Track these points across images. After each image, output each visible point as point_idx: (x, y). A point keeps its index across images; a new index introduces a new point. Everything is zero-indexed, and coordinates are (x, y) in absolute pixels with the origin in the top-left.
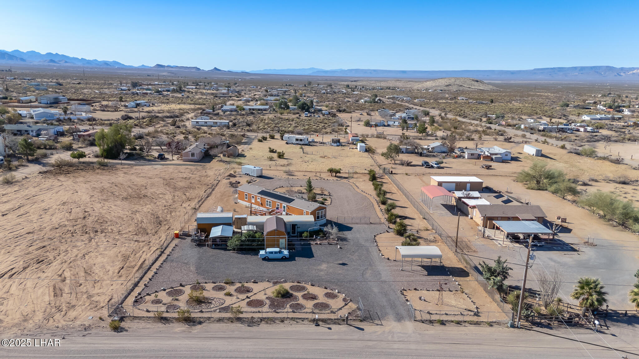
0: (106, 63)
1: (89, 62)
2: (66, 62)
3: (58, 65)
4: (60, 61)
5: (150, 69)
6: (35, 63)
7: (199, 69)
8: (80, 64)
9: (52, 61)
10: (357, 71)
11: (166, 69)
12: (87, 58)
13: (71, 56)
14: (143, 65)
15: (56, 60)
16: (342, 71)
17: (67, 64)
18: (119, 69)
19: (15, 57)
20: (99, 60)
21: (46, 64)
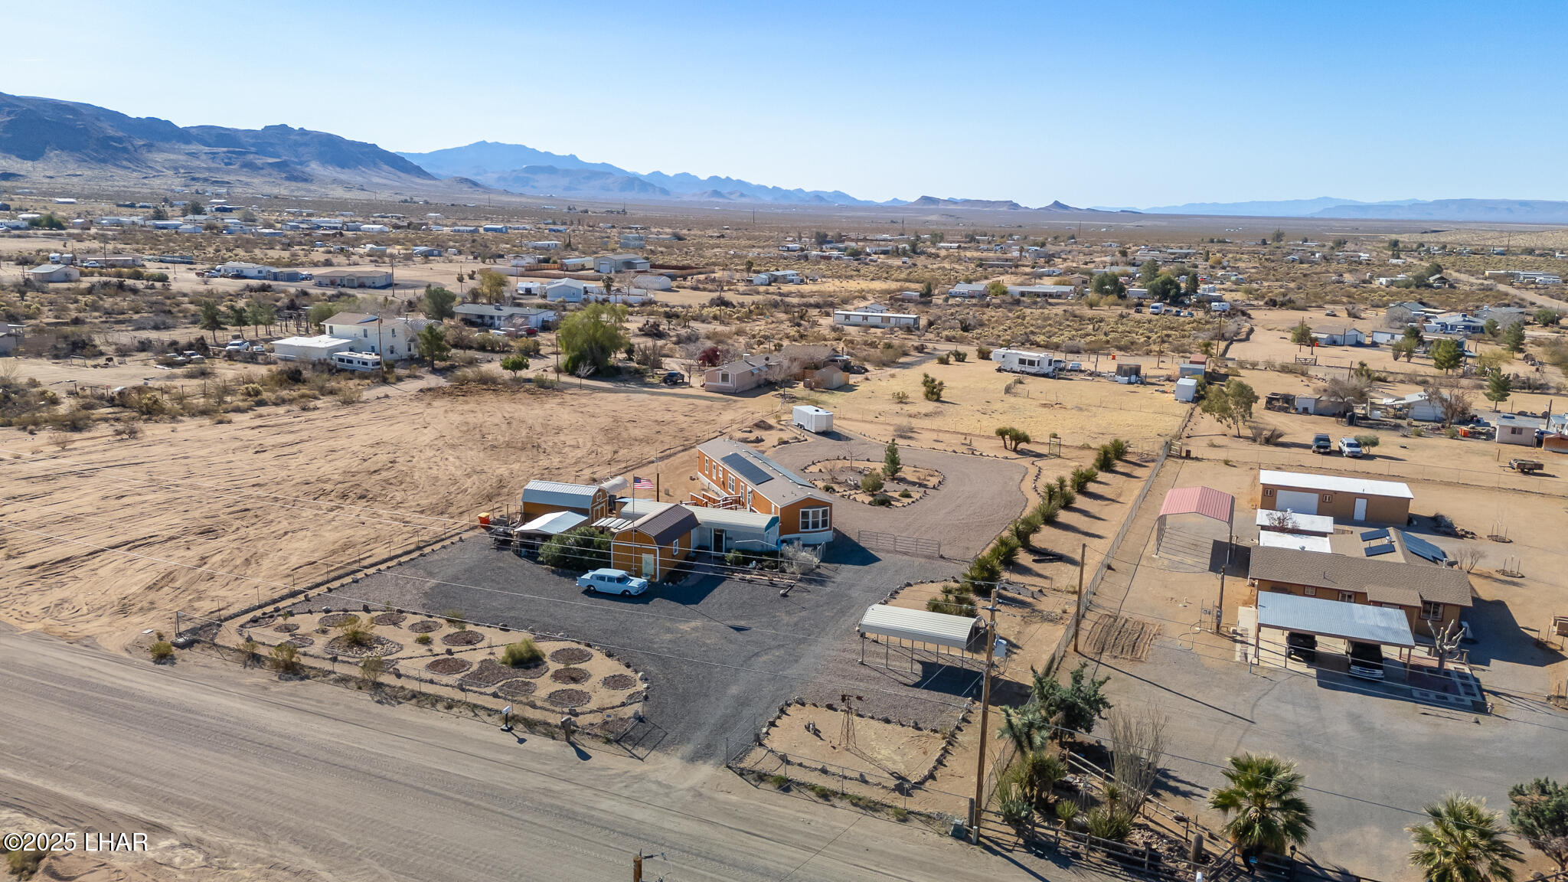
0: (818, 196)
1: (787, 194)
2: (742, 195)
3: (726, 201)
4: (731, 193)
5: (907, 207)
6: (685, 199)
7: (1016, 206)
8: (768, 199)
9: (716, 193)
10: (1463, 203)
11: (941, 206)
12: (784, 187)
13: (755, 182)
14: (895, 199)
15: (724, 191)
16: (1416, 205)
17: (744, 200)
18: (841, 208)
19: (652, 185)
20: (807, 189)
21: (704, 199)
